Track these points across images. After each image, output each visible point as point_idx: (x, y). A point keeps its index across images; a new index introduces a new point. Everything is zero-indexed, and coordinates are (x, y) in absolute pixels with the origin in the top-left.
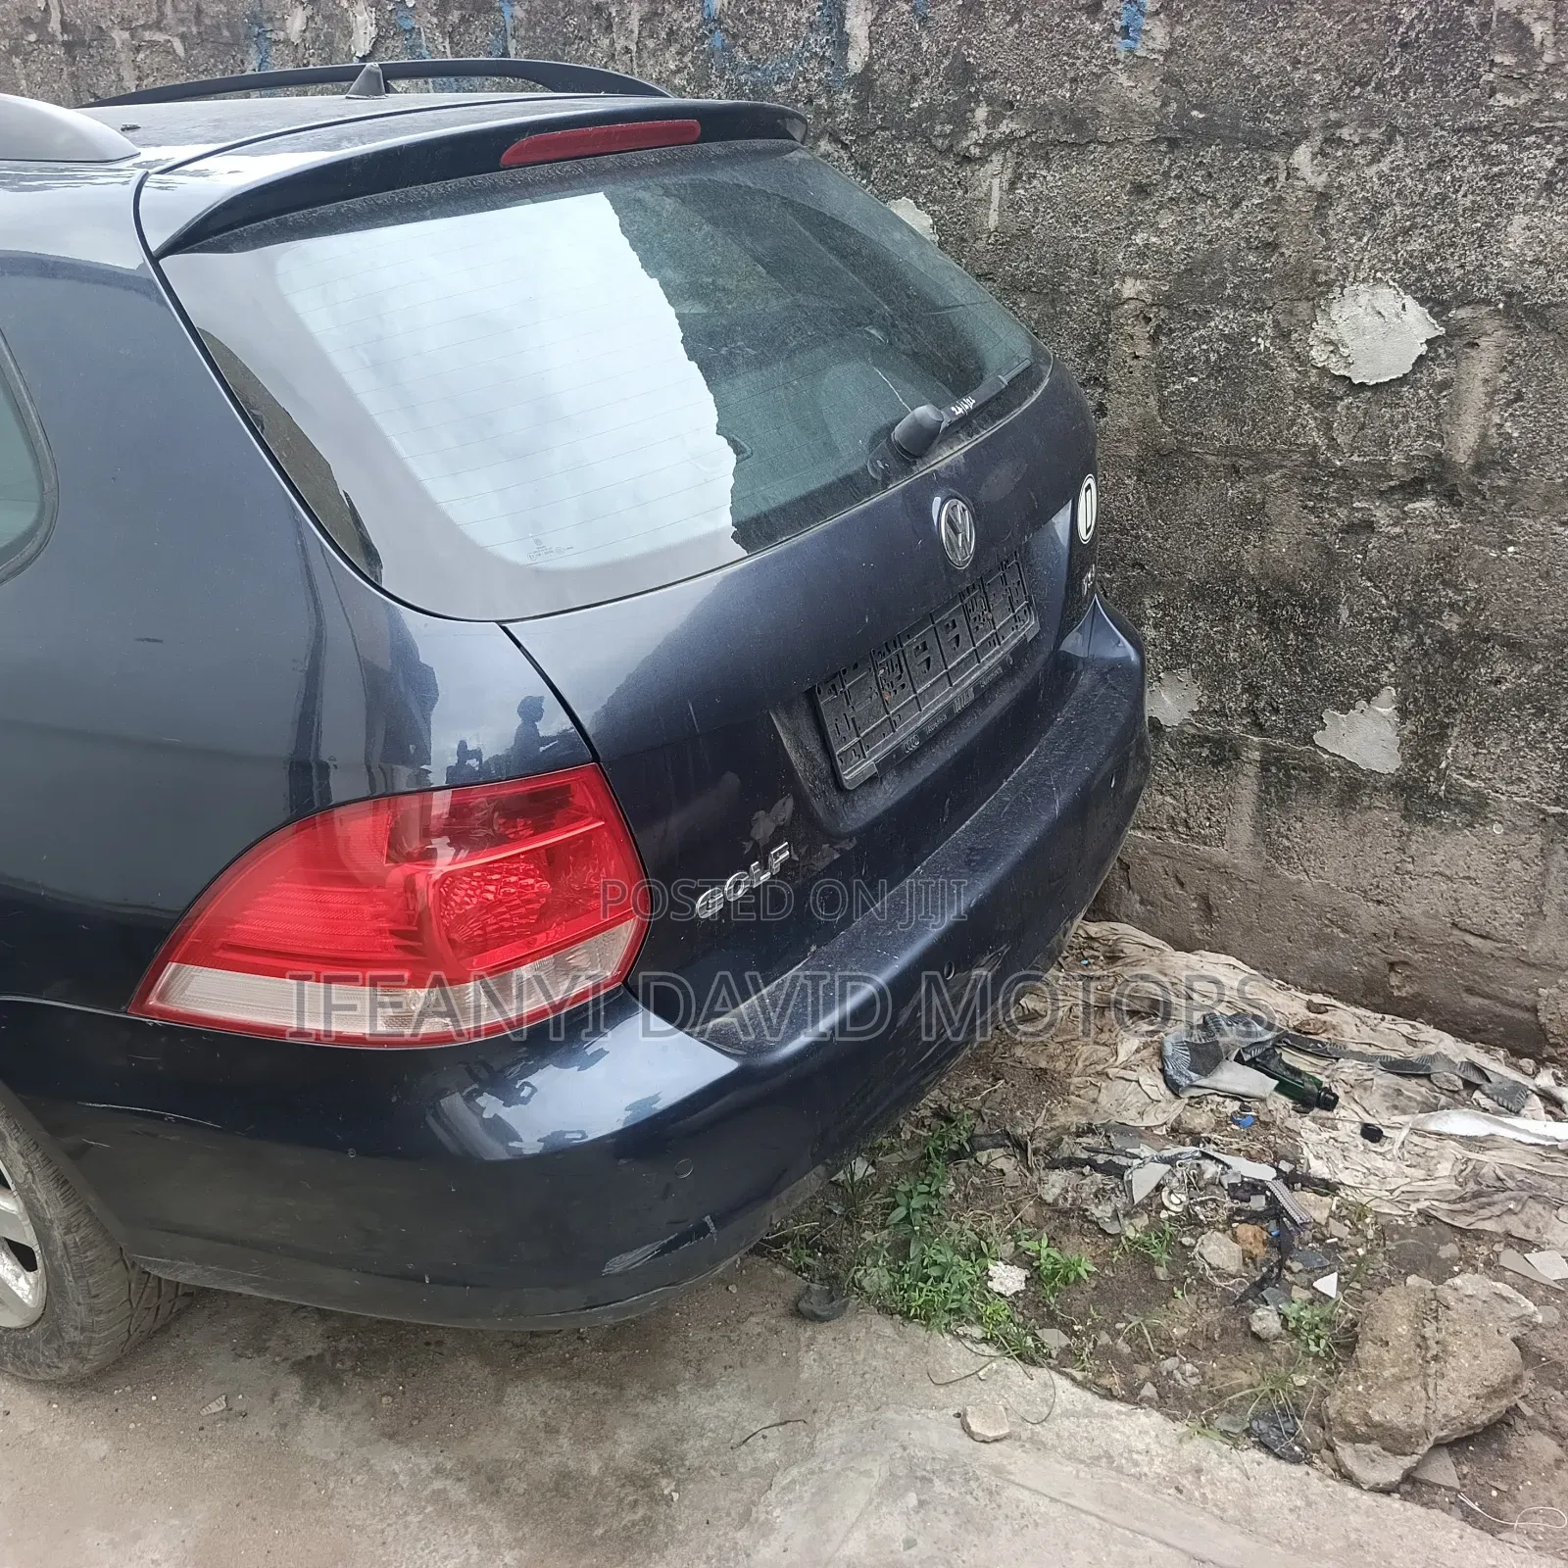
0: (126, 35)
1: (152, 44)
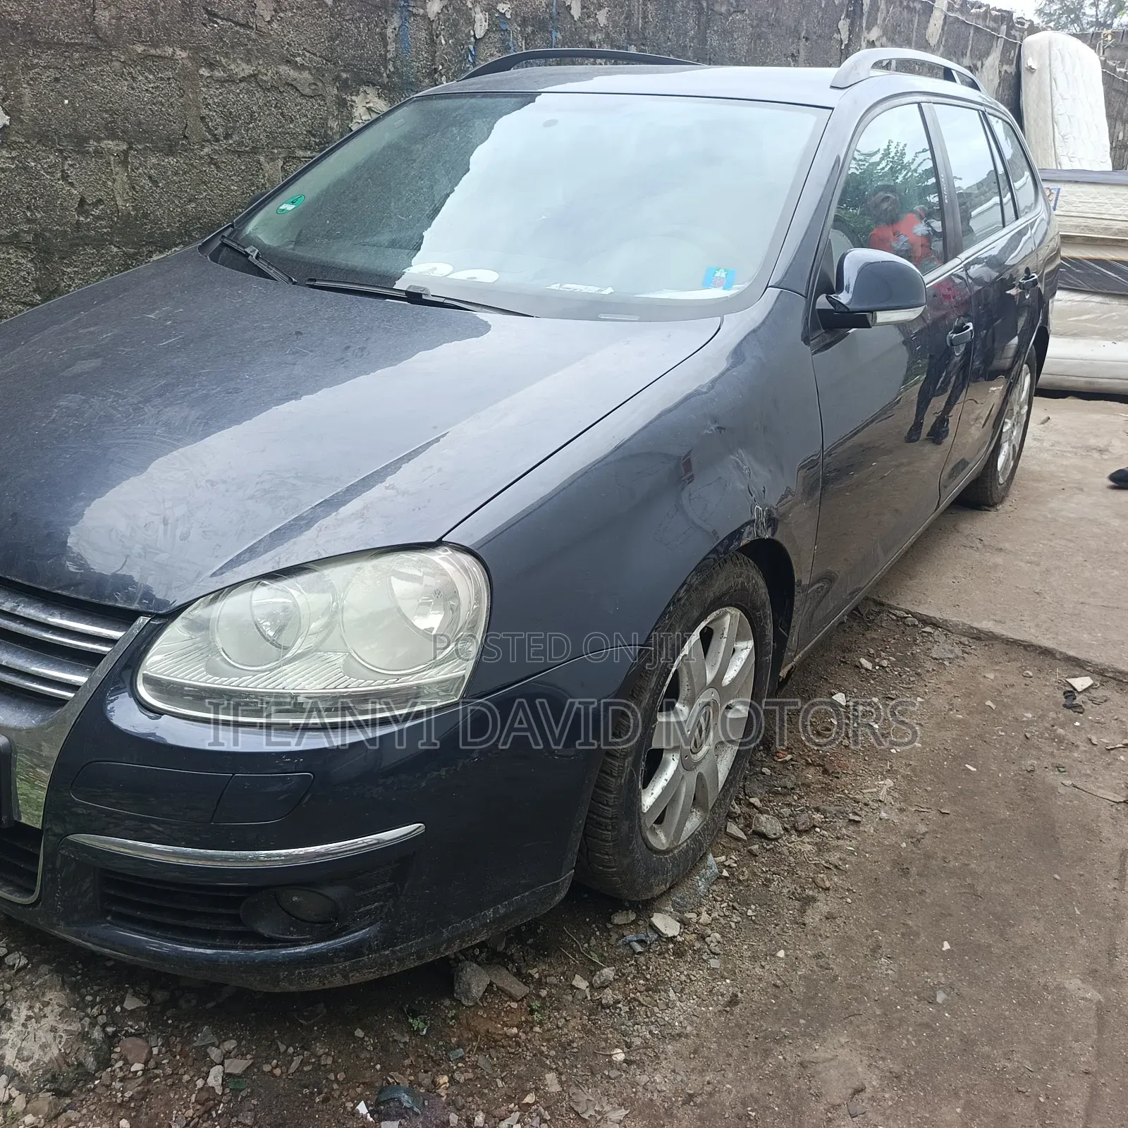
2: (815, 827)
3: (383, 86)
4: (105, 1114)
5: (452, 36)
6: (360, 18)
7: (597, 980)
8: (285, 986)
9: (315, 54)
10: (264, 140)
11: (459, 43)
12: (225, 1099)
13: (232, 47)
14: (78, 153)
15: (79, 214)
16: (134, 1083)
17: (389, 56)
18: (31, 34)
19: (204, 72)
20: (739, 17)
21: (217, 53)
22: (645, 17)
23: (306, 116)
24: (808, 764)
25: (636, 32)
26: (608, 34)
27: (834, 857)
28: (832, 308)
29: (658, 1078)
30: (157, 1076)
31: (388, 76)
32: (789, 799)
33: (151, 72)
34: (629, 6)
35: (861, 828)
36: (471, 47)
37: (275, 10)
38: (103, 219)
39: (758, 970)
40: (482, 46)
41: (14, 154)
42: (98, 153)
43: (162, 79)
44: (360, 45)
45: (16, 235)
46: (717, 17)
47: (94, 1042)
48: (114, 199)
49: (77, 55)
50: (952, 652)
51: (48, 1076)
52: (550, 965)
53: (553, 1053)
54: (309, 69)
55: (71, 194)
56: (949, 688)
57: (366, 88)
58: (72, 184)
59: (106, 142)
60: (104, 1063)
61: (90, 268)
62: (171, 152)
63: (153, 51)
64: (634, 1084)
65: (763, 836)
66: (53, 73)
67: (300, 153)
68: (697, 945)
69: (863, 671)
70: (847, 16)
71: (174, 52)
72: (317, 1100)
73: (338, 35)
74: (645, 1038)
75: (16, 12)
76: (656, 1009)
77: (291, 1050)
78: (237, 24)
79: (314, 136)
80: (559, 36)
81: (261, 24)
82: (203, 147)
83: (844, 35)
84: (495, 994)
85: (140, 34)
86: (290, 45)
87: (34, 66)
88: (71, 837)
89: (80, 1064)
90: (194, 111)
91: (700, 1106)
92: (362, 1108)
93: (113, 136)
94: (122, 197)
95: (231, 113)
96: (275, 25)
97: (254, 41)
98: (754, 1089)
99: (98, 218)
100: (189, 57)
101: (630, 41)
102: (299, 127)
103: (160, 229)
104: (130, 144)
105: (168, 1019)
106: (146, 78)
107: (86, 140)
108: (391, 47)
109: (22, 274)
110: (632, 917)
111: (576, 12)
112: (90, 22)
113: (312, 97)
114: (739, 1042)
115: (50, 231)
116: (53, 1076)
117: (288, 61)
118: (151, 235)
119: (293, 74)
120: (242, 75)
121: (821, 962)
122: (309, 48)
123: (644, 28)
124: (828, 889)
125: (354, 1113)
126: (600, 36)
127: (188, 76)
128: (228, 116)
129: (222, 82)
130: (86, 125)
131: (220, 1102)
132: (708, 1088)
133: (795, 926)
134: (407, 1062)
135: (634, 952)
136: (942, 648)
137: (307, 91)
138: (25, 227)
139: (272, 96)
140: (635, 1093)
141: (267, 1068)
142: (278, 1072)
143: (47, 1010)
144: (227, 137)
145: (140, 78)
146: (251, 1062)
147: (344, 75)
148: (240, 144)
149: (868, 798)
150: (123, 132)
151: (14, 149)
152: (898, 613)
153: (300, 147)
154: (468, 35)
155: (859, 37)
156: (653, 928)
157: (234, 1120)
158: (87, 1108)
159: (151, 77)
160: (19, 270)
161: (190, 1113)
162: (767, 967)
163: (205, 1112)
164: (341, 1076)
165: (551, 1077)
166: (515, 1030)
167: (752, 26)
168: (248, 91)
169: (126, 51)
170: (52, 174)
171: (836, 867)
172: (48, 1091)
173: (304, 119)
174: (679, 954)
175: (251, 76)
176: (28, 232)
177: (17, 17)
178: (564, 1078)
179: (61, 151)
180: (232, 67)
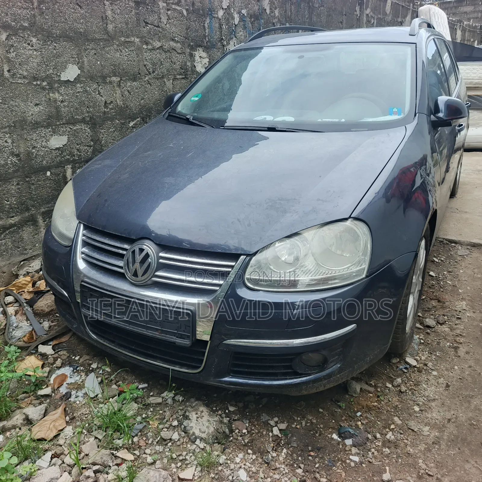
0: (165, 5)
1: (175, 9)
2: (445, 321)
3: (205, 47)
4: (240, 449)
5: (227, 24)
6: (196, 20)
7: (395, 383)
8: (305, 393)
9: (181, 36)
10: (166, 73)
11: (230, 27)
12: (283, 438)
13: (154, 36)
14: (103, 83)
15: (105, 108)
16: (247, 437)
17: (206, 35)
18: (86, 36)
19: (145, 47)
20: (322, 8)
21: (149, 38)
22: (291, 11)
23: (179, 61)
24: (431, 299)
25: (288, 17)
26: (279, 19)
27: (458, 332)
28: (437, 120)
29: (434, 415)
30: (253, 433)
31: (206, 43)
32: (431, 313)
33: (127, 48)
34: (285, 7)
35: (463, 320)
36: (234, 28)
37: (168, 19)
38: (113, 109)
39: (451, 374)
40: (237, 28)
41: (82, 85)
42: (111, 82)
43: (131, 51)
44: (197, 31)
45: (84, 118)
46: (315, 9)
47: (225, 424)
48: (116, 101)
49: (102, 43)
50: (466, 252)
51: (215, 437)
52: (376, 380)
53: (392, 410)
54: (180, 42)
55: (102, 100)
56: (470, 266)
57: (199, 48)
58: (102, 96)
59: (113, 78)
60: (232, 431)
61: (109, 130)
62: (134, 80)
63: (127, 40)
64: (427, 418)
65: (429, 327)
66: (93, 51)
67: (178, 77)
68: (425, 368)
69: (435, 263)
70: (359, 5)
71: (134, 40)
72: (317, 435)
73: (189, 28)
74: (423, 402)
75: (81, 28)
76: (422, 392)
77: (299, 419)
78: (155, 26)
79: (182, 69)
80: (263, 22)
81: (163, 25)
82: (145, 77)
83: (358, 13)
84: (363, 392)
85: (123, 33)
86: (173, 33)
87: (88, 49)
88: (225, 342)
89: (224, 432)
90: (142, 63)
91: (454, 422)
92: (335, 436)
93: (115, 75)
94: (119, 100)
95: (154, 62)
96: (168, 25)
97: (161, 32)
98: (470, 415)
99: (111, 109)
100: (139, 41)
101: (286, 21)
102: (177, 66)
103: (132, 112)
104: (121, 78)
105: (247, 413)
106: (125, 51)
107: (106, 77)
108: (207, 31)
109: (86, 134)
110: (398, 360)
111: (268, 11)
112: (106, 29)
113: (181, 53)
114: (457, 399)
115: (96, 115)
116: (217, 437)
117: (173, 40)
118: (129, 115)
119: (175, 44)
120: (157, 46)
121: (472, 368)
122: (179, 34)
123: (291, 15)
124: (461, 343)
125: (333, 439)
126: (276, 20)
127: (139, 49)
128: (154, 64)
129: (150, 50)
130: (106, 71)
131: (281, 440)
132: (454, 416)
133: (456, 357)
134: (343, 418)
135: (404, 372)
136: (461, 251)
137: (179, 51)
138: (87, 115)
139: (168, 54)
140: (429, 421)
141: (294, 426)
142: (298, 427)
143: (203, 414)
144: (153, 72)
145: (123, 51)
146: (287, 424)
147: (192, 44)
148: (158, 75)
149: (459, 309)
150: (118, 73)
151: (82, 83)
152: (440, 239)
153: (178, 74)
154: (232, 24)
155: (363, 13)
156: (407, 363)
157: (290, 446)
158: (232, 447)
159: (127, 50)
160: (86, 132)
161: (272, 445)
162: (454, 373)
163: (278, 444)
164: (322, 426)
165: (396, 419)
166: (376, 404)
167: (327, 12)
168: (160, 53)
169: (118, 40)
170: (95, 92)
171: (460, 335)
172: (216, 443)
173: (179, 63)
174: (420, 371)
175: (160, 47)
176: (88, 117)
177: (81, 30)
178: (401, 419)
179: (97, 83)
180: (154, 44)
